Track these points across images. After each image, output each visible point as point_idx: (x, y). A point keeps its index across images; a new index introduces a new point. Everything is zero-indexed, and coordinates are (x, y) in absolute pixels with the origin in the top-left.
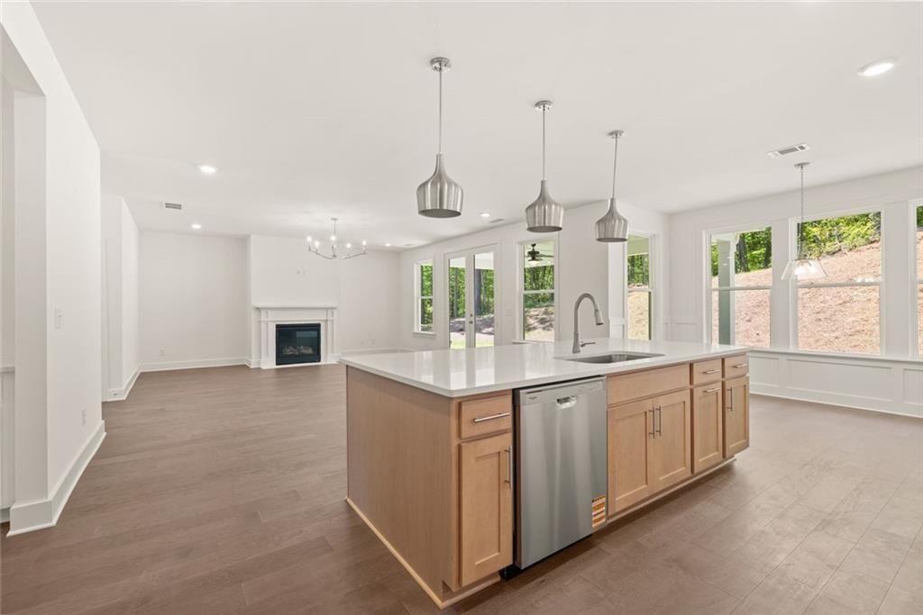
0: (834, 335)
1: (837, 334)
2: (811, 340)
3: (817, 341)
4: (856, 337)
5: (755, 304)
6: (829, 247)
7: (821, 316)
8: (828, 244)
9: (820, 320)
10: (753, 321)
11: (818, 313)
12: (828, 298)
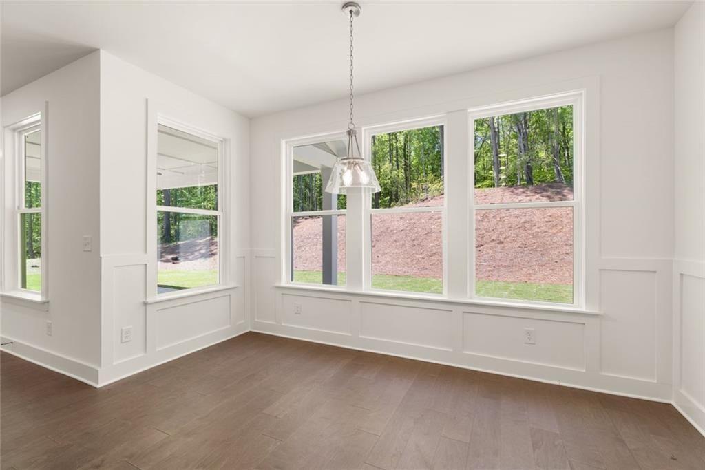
0: (421, 256)
1: (424, 255)
2: (409, 260)
3: (412, 261)
4: (433, 258)
5: (378, 234)
6: (422, 196)
7: (415, 243)
8: (421, 194)
9: (415, 245)
10: (376, 246)
11: (414, 240)
12: (420, 230)
